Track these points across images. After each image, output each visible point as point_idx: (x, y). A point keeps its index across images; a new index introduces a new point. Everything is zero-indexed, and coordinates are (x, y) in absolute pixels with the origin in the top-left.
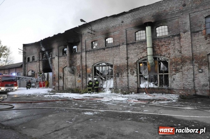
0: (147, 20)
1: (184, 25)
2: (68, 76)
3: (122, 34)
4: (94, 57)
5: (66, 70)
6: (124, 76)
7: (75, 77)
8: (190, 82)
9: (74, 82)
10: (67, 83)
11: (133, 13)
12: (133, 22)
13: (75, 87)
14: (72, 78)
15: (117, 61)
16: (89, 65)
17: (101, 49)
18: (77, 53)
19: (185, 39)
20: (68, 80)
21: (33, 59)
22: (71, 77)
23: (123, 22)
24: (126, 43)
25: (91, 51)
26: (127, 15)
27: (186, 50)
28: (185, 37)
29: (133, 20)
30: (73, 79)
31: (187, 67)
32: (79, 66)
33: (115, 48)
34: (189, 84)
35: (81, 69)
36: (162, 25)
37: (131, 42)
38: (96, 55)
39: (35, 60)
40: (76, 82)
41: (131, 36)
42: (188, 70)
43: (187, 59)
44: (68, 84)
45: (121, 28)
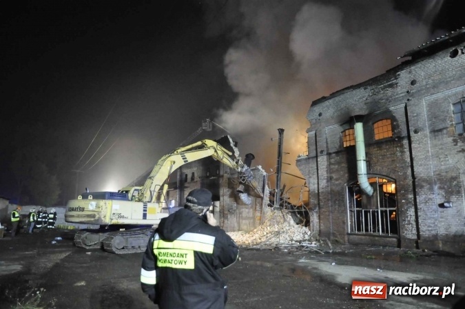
0: (357, 112)
1: (416, 118)
3: (321, 137)
8: (431, 227)
11: (337, 99)
12: (335, 114)
15: (314, 184)
19: (419, 144)
21: (193, 179)
23: (320, 115)
24: (325, 153)
26: (327, 103)
27: (421, 165)
28: (418, 140)
29: (336, 111)
31: (424, 196)
33: (311, 160)
34: (428, 230)
36: (381, 118)
37: (335, 150)
39: (195, 180)
41: (335, 139)
42: (427, 202)
43: (423, 181)
45: (318, 125)
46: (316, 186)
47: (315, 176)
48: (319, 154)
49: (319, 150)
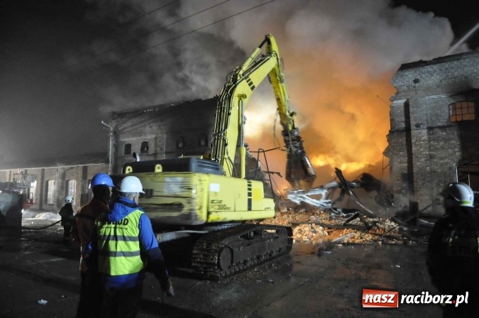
3: (417, 107)
6: (421, 195)
11: (446, 65)
12: (444, 82)
15: (401, 163)
23: (416, 81)
24: (425, 127)
26: (429, 68)
29: (445, 79)
37: (440, 124)
41: (439, 112)
45: (412, 93)
46: (406, 165)
47: (404, 153)
48: (413, 127)
49: (413, 123)
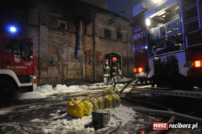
2: (68, 61)
4: (107, 46)
5: (63, 53)
7: (81, 63)
9: (80, 71)
10: (65, 72)
13: (81, 77)
14: (75, 65)
16: (102, 52)
17: (113, 40)
18: (87, 35)
20: (67, 68)
22: (74, 63)
25: (104, 38)
30: (77, 66)
32: (89, 51)
35: (92, 55)
38: (109, 44)
40: (83, 71)
44: (67, 73)
